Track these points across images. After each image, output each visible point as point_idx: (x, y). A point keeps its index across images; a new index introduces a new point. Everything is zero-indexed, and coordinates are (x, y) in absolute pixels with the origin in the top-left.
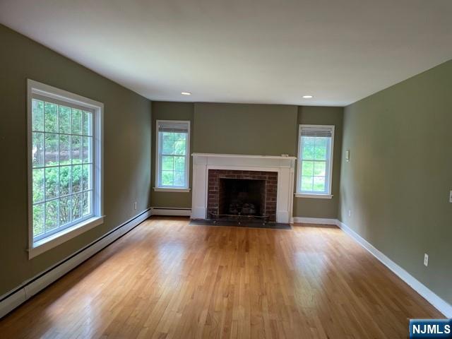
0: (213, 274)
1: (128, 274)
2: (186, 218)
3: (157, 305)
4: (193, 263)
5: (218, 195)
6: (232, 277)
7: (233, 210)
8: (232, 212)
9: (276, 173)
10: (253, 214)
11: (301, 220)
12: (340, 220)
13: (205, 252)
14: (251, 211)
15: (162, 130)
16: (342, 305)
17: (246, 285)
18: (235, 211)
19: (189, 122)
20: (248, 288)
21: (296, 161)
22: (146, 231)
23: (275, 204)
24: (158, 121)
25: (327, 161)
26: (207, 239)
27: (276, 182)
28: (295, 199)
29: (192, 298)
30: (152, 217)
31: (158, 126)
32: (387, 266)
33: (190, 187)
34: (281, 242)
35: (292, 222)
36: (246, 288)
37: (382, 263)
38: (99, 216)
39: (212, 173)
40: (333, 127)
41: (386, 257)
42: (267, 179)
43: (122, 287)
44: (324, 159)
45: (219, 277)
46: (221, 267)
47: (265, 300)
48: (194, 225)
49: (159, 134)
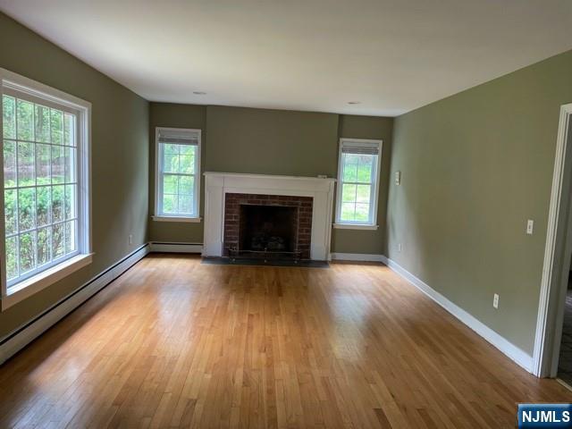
0: (242, 324)
1: (131, 327)
2: (196, 255)
3: (177, 365)
4: (214, 311)
5: (238, 226)
6: (267, 327)
7: (256, 245)
8: (254, 247)
9: (311, 199)
10: (281, 250)
11: (340, 256)
12: (387, 256)
13: (227, 298)
14: (280, 246)
15: (163, 140)
16: (403, 356)
17: (286, 337)
18: (259, 246)
19: (200, 131)
20: (289, 340)
21: (336, 183)
22: (146, 272)
23: (310, 236)
24: (157, 129)
25: (372, 185)
26: (227, 282)
27: (311, 210)
28: (334, 230)
29: (221, 355)
30: (151, 255)
31: (158, 136)
32: (447, 309)
33: (200, 216)
34: (320, 283)
35: (329, 259)
36: (286, 339)
37: (441, 307)
38: (86, 254)
39: (230, 198)
40: (381, 142)
41: (446, 299)
42: (300, 207)
43: (127, 344)
44: (369, 182)
45: (250, 328)
46: (251, 316)
47: (311, 354)
48: (207, 265)
49: (160, 145)
